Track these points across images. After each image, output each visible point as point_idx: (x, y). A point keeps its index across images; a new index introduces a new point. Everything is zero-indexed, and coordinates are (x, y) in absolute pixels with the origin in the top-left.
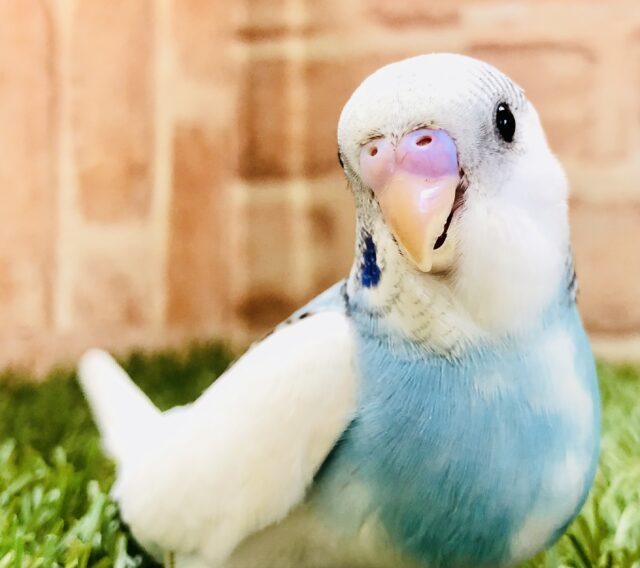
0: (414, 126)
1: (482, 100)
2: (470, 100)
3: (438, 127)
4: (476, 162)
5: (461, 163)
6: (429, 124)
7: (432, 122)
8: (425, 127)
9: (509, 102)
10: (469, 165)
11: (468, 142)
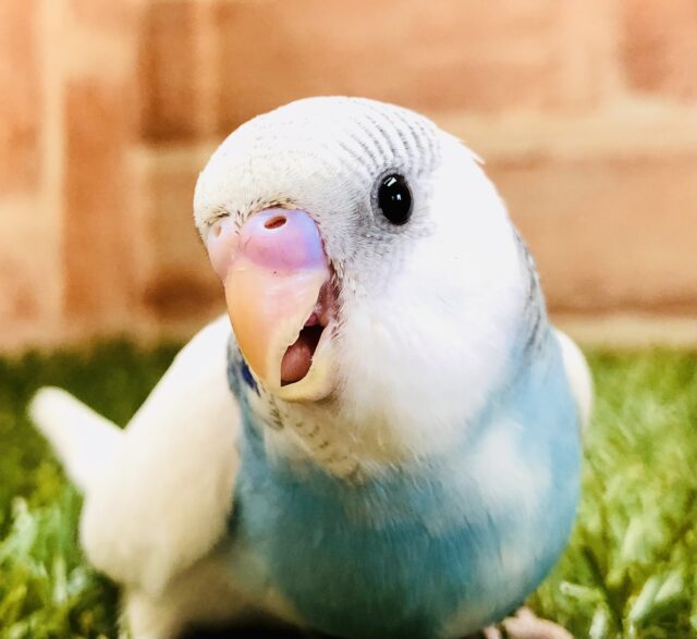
0: (265, 203)
1: (358, 174)
2: (340, 175)
3: (294, 207)
4: (349, 253)
5: (329, 253)
6: (283, 202)
7: (288, 200)
8: (279, 206)
9: (404, 171)
10: (340, 257)
11: (338, 228)
